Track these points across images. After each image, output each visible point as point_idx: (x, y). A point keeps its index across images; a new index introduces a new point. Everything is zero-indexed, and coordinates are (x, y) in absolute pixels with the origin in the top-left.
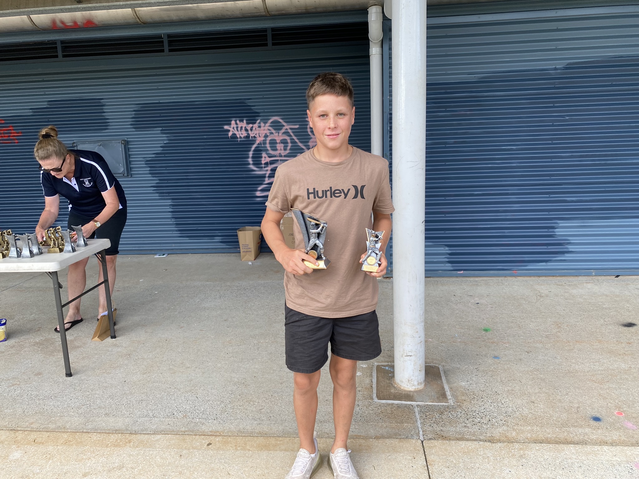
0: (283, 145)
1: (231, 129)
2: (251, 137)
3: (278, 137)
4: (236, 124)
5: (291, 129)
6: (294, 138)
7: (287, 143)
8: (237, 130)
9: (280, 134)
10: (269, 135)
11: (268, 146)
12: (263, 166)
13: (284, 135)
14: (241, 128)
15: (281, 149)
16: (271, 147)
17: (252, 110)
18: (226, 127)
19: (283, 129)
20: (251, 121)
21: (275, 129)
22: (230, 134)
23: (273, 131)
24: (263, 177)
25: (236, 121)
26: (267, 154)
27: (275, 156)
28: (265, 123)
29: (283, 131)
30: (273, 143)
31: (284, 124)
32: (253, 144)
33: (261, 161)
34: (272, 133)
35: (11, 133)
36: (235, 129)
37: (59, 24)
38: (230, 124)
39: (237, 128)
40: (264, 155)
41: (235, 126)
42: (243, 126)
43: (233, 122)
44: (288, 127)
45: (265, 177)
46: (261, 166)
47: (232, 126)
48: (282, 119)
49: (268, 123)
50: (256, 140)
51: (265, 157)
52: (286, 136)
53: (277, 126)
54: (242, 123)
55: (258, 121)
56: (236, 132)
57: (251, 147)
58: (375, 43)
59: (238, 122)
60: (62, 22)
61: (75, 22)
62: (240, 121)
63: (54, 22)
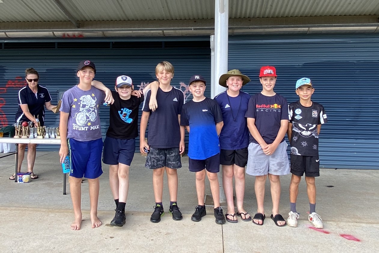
1: (141, 87)
4: (144, 84)
18: (138, 86)
22: (140, 89)
25: (143, 83)
35: (24, 84)
37: (66, 36)
38: (140, 84)
41: (143, 85)
47: (141, 85)
54: (146, 84)
58: (213, 51)
59: (144, 83)
60: (68, 35)
61: (74, 36)
62: (146, 83)
63: (64, 35)
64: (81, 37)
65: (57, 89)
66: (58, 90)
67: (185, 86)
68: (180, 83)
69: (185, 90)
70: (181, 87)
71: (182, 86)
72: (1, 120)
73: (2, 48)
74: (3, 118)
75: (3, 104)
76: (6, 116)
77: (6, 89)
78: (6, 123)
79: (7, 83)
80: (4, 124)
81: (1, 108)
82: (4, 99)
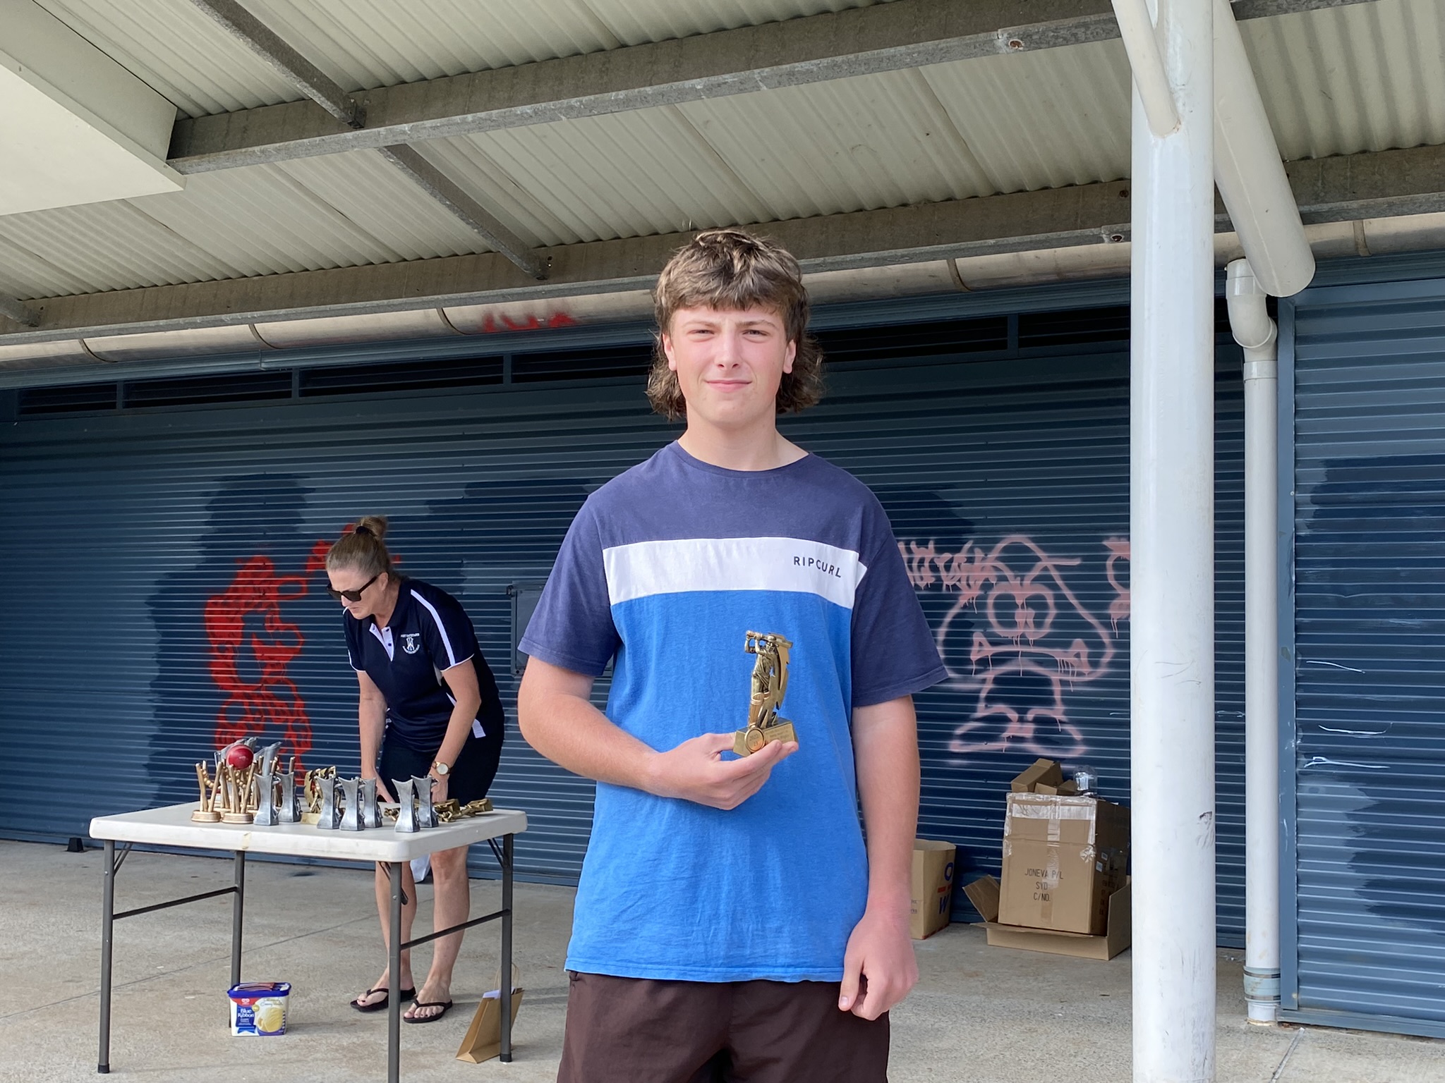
0: (1032, 612)
2: (944, 587)
3: (1021, 588)
4: (909, 551)
5: (1058, 568)
6: (1067, 592)
7: (1045, 606)
9: (1027, 582)
10: (994, 582)
11: (990, 611)
12: (974, 667)
13: (1038, 585)
14: (922, 561)
15: (1026, 622)
16: (997, 616)
17: (955, 516)
19: (1034, 568)
20: (950, 544)
21: (1012, 568)
23: (1008, 573)
24: (973, 698)
25: (908, 543)
26: (986, 635)
27: (1010, 642)
28: (987, 550)
29: (1035, 573)
30: (1006, 606)
31: (1040, 554)
32: (950, 606)
33: (968, 653)
34: (1004, 578)
37: (499, 323)
40: (978, 637)
42: (925, 556)
44: (1049, 563)
45: (976, 699)
46: (969, 667)
48: (1034, 540)
49: (994, 550)
50: (960, 595)
51: (981, 644)
52: (1044, 587)
53: (1019, 560)
54: (923, 549)
55: (967, 546)
57: (943, 615)
59: (913, 546)
60: (506, 319)
61: (532, 319)
62: (919, 543)
63: (489, 320)
64: (561, 324)
65: (510, 581)
66: (514, 583)
70: (1107, 563)
71: (1118, 559)
72: (287, 720)
73: (288, 395)
74: (292, 713)
75: (294, 651)
76: (305, 706)
77: (308, 582)
78: (306, 737)
79: (310, 552)
80: (299, 744)
81: (284, 666)
82: (298, 628)
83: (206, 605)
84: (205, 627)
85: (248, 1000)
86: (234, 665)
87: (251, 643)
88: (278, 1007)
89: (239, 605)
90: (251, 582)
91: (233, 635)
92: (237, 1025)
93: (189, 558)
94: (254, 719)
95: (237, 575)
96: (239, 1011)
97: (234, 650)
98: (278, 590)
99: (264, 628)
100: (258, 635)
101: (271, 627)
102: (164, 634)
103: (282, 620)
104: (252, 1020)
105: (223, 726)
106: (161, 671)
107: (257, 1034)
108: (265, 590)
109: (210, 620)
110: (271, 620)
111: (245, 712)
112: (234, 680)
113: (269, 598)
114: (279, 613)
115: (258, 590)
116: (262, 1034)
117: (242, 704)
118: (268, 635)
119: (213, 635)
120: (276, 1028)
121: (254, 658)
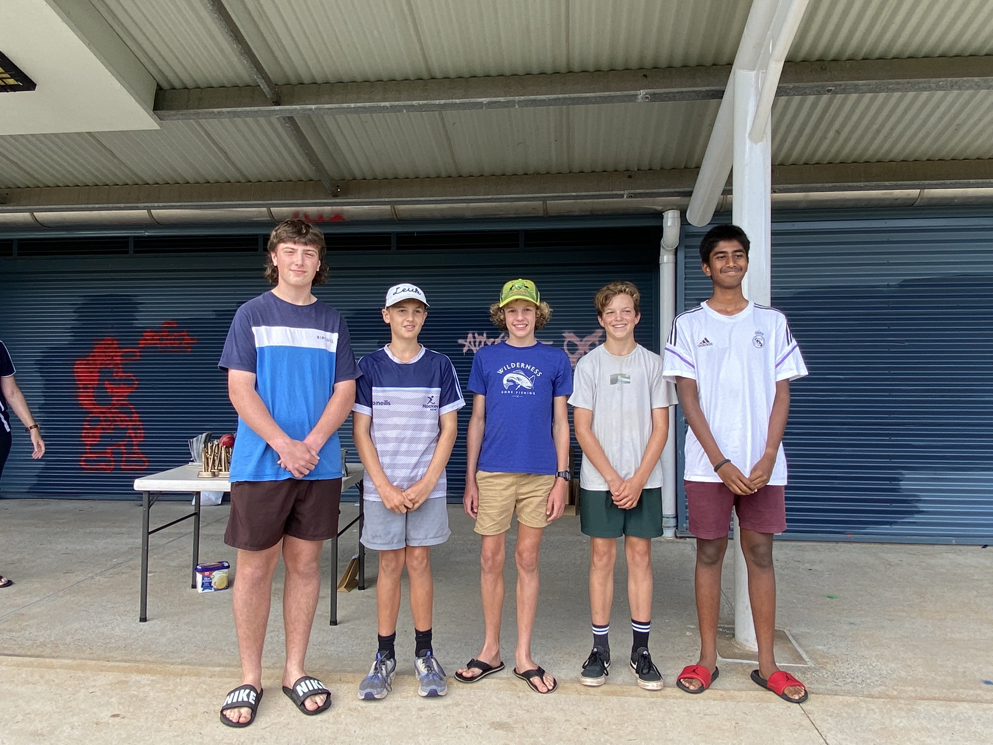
1: (467, 344)
4: (474, 338)
8: (475, 345)
14: (480, 342)
18: (460, 341)
20: (494, 334)
22: (465, 350)
25: (473, 334)
35: (184, 340)
36: (472, 344)
38: (466, 338)
39: (475, 342)
41: (472, 340)
42: (482, 340)
43: (470, 335)
47: (468, 340)
54: (481, 337)
56: (473, 348)
58: (667, 250)
59: (476, 335)
61: (320, 216)
62: (479, 334)
64: (336, 220)
67: (575, 340)
68: (563, 335)
69: (577, 350)
70: (565, 343)
71: (569, 342)
72: (128, 425)
73: (127, 252)
74: (131, 421)
75: (133, 388)
76: (139, 417)
77: (139, 352)
78: (140, 433)
79: (142, 336)
80: (136, 437)
81: (125, 396)
82: (134, 376)
83: (75, 364)
84: (74, 376)
85: (208, 573)
86: (93, 396)
87: (104, 384)
88: (225, 575)
89: (96, 364)
90: (104, 352)
91: (93, 380)
92: (202, 587)
93: (64, 339)
94: (107, 425)
95: (95, 348)
96: (203, 579)
97: (93, 388)
98: (121, 356)
99: (112, 376)
100: (108, 380)
101: (117, 376)
102: (47, 380)
103: (123, 372)
104: (210, 583)
105: (87, 429)
106: (45, 400)
107: (213, 590)
108: (112, 356)
109: (77, 372)
110: (117, 372)
111: (101, 421)
112: (94, 404)
113: (115, 360)
114: (122, 368)
115: (109, 356)
116: (216, 590)
117: (99, 417)
118: (115, 380)
119: (80, 380)
120: (224, 586)
121: (107, 392)
